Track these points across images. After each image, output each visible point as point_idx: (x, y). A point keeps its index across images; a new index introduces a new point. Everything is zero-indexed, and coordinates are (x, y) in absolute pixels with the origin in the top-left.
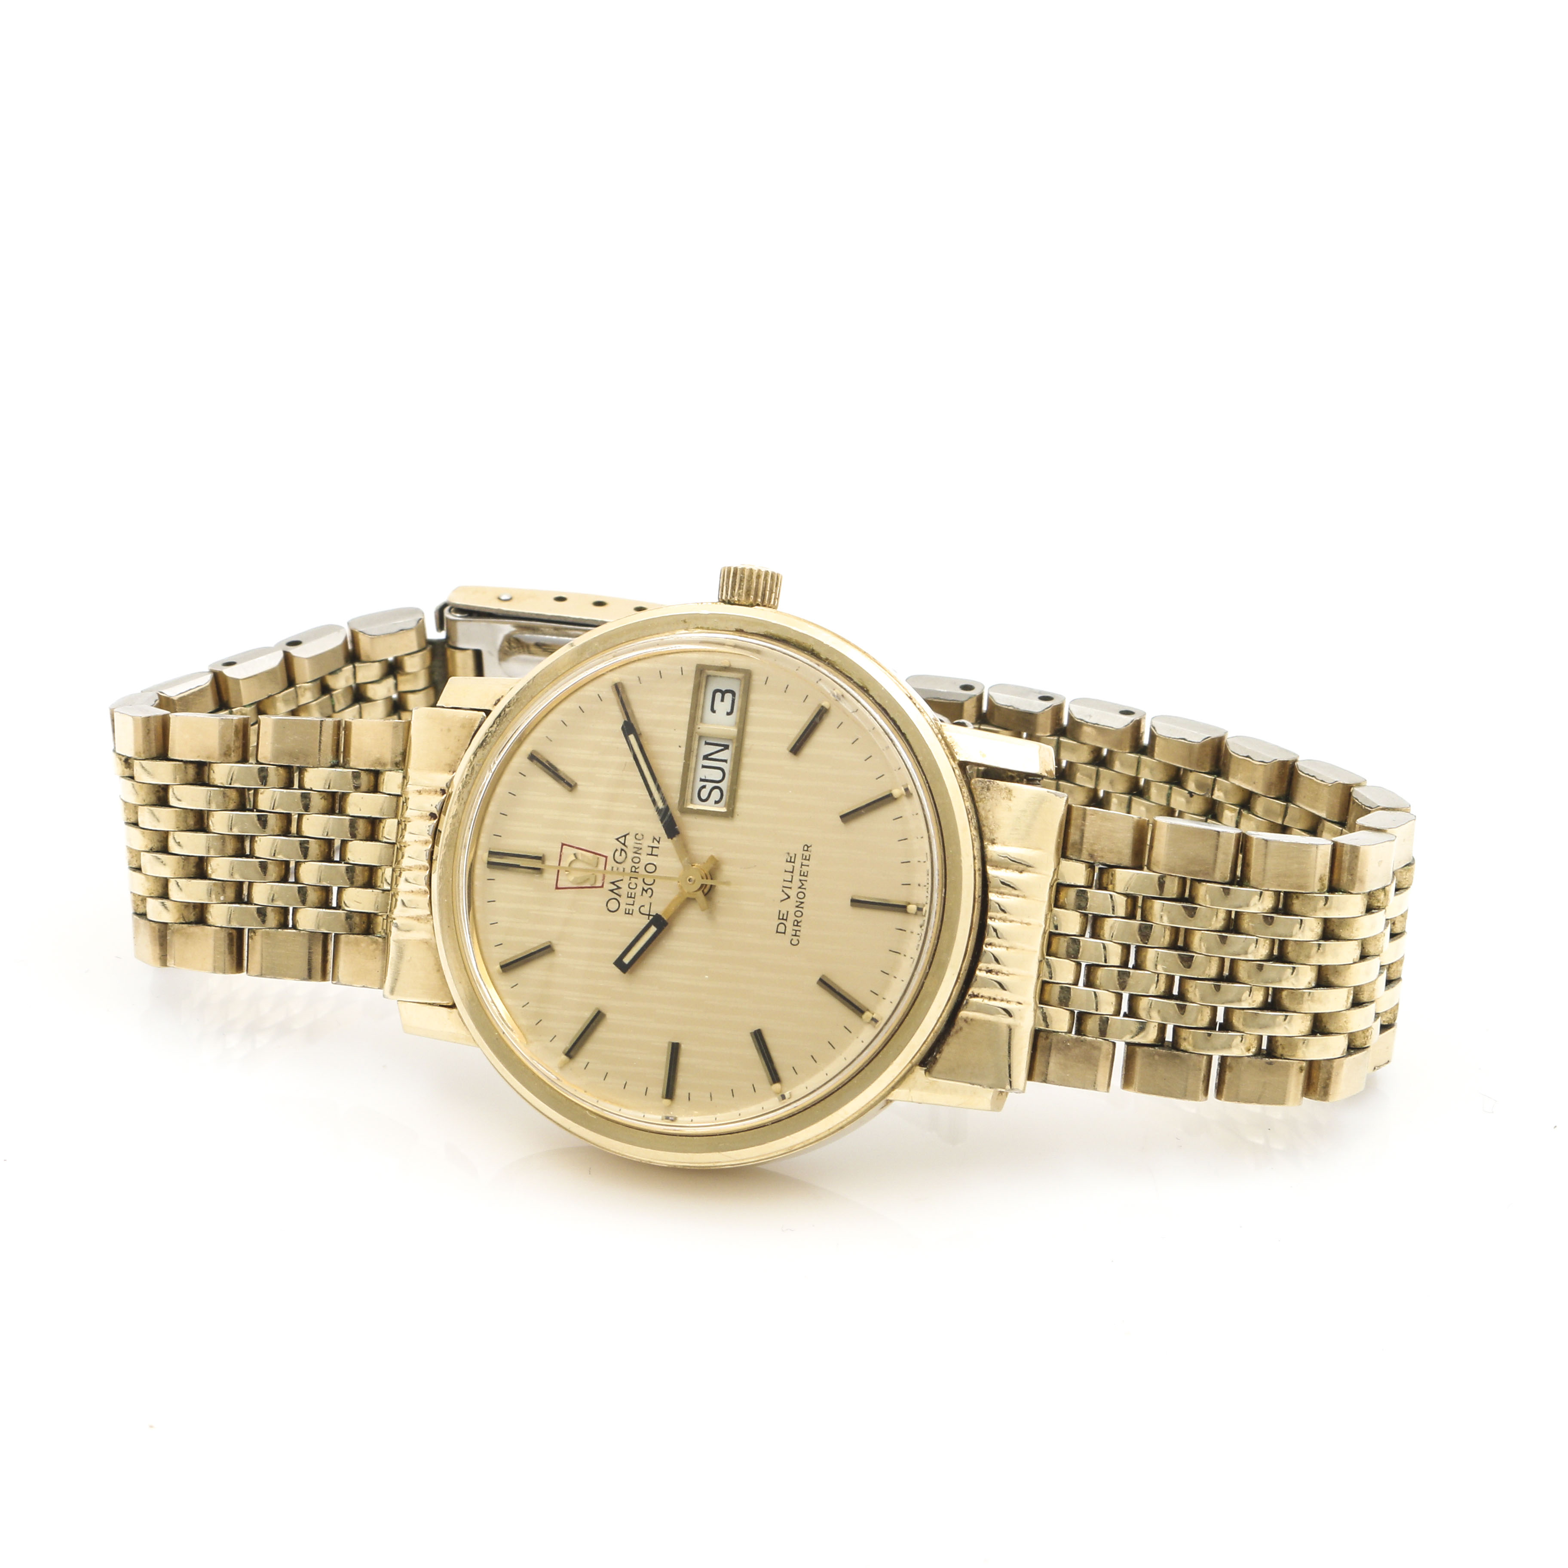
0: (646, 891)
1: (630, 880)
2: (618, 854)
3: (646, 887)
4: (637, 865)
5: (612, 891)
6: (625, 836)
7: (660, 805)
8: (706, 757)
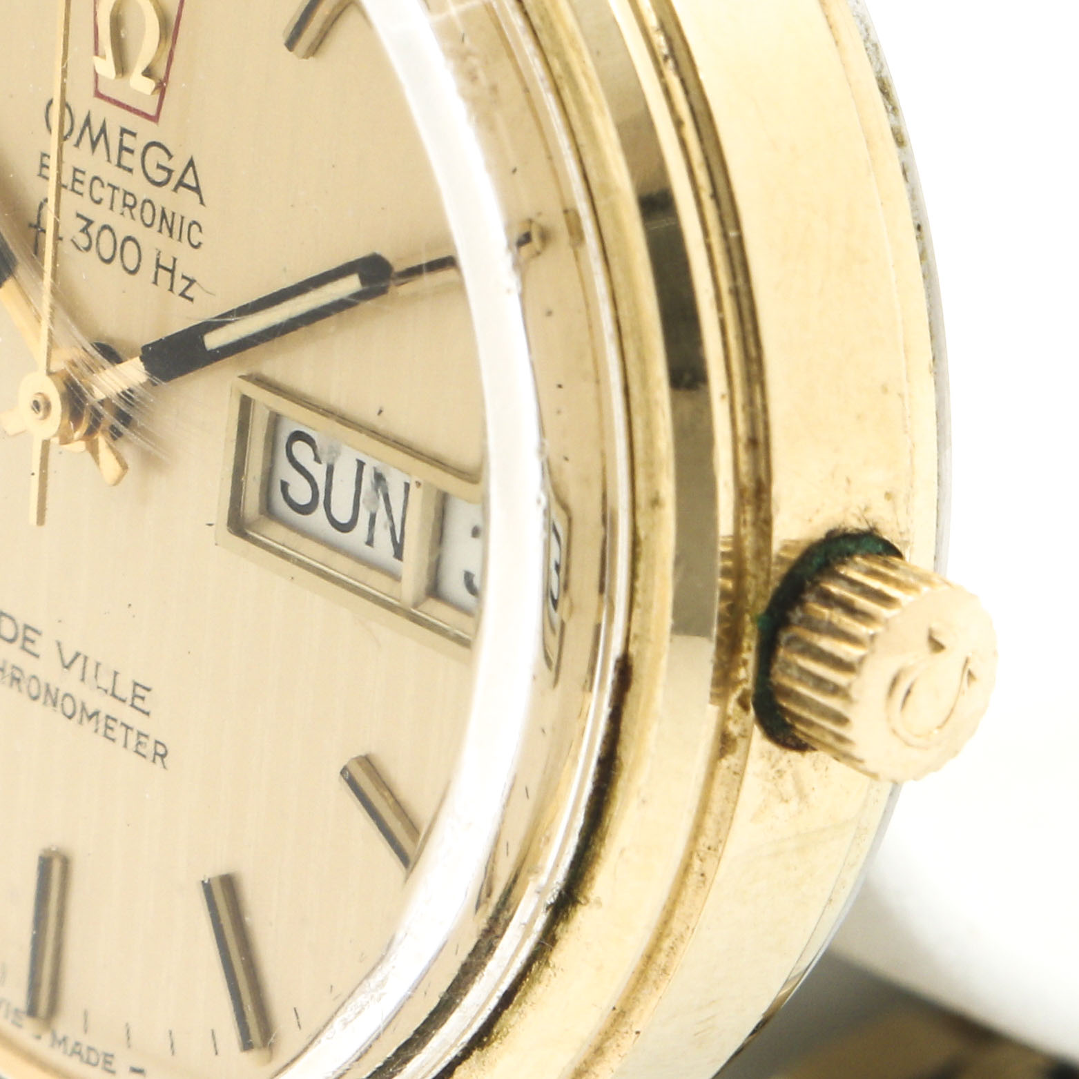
0: (84, 230)
1: (109, 185)
2: (164, 161)
3: (93, 230)
4: (136, 211)
5: (88, 122)
6: (197, 189)
7: (213, 340)
8: (379, 478)
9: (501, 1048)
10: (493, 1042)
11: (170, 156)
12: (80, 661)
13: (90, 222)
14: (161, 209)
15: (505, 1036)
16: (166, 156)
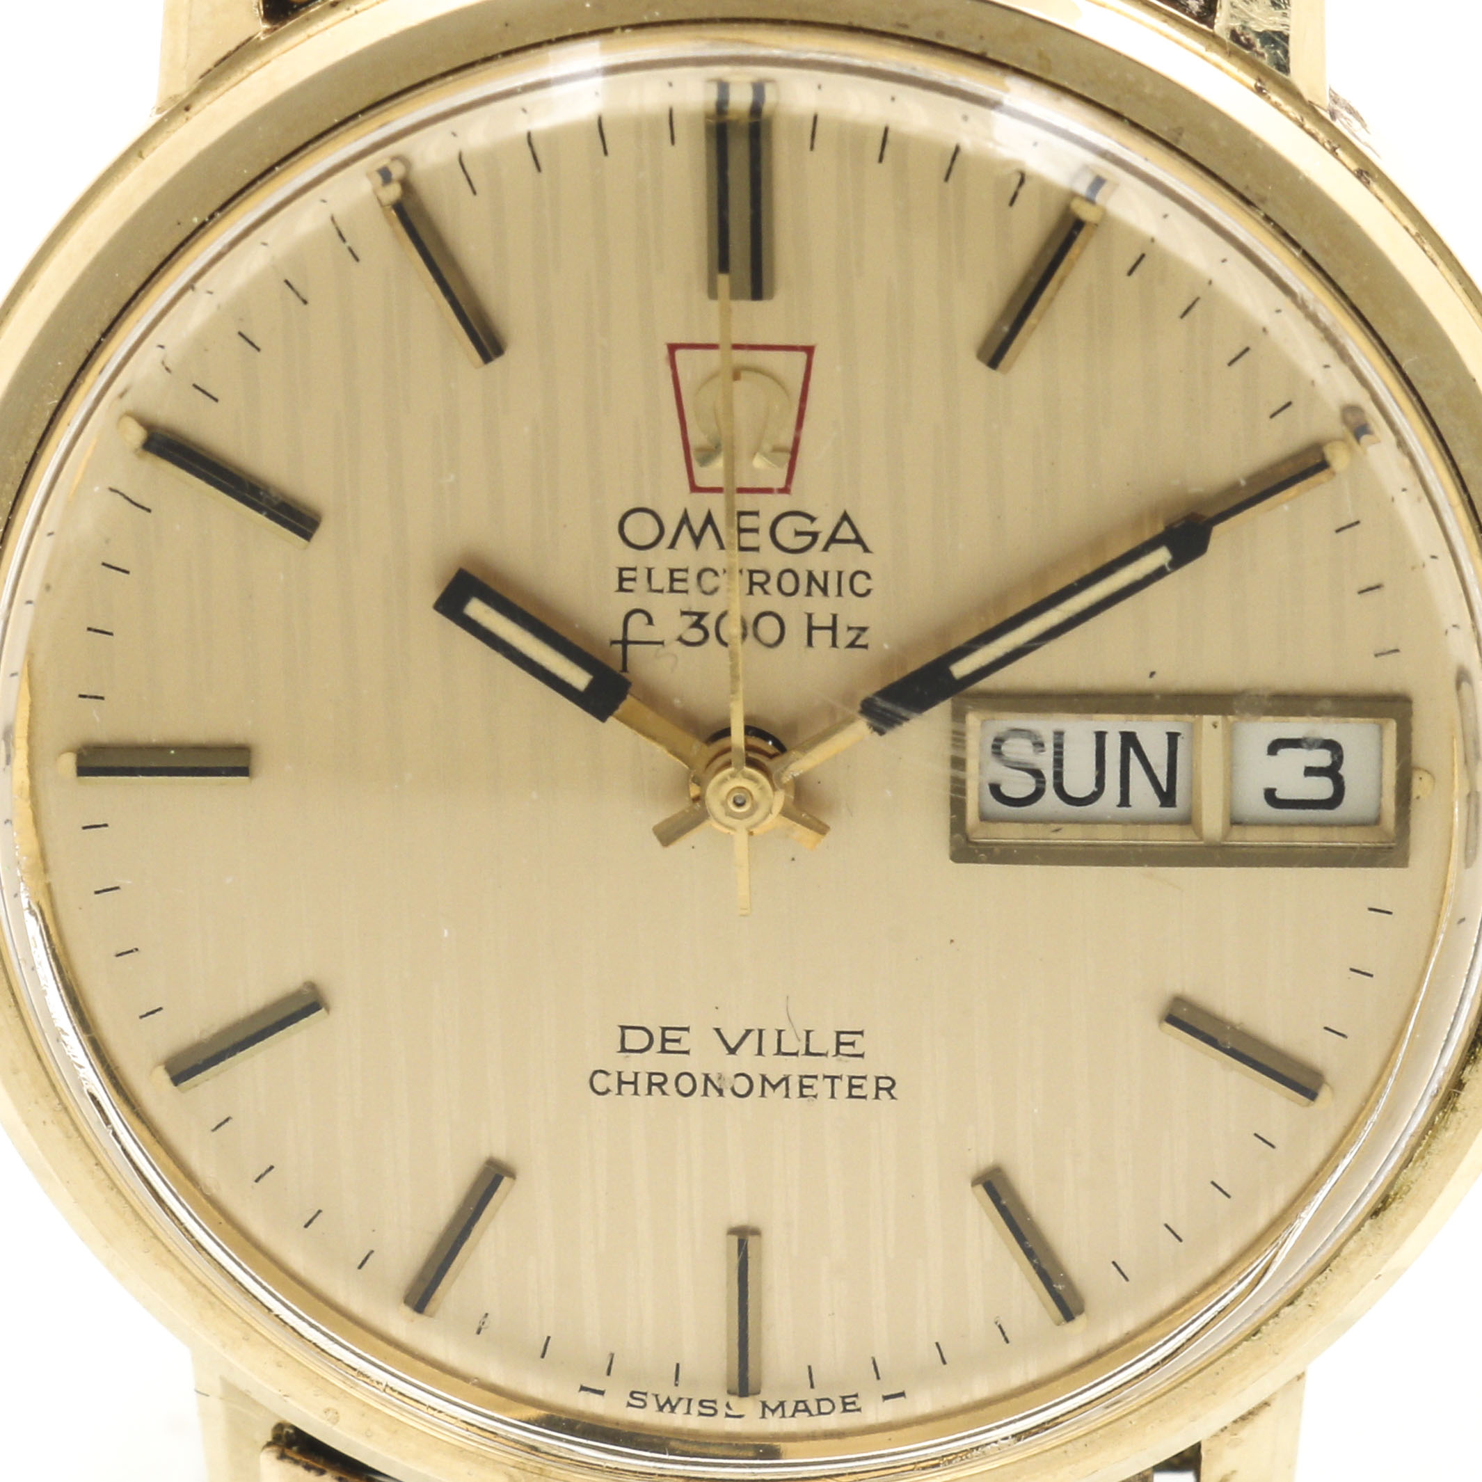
0: (697, 625)
1: (726, 571)
2: (804, 525)
3: (708, 623)
4: (771, 586)
5: (685, 520)
6: (858, 540)
8: (1130, 742)
9: (1402, 1206)
10: (1391, 1204)
11: (812, 519)
12: (754, 1037)
13: (701, 615)
14: (806, 574)
15: (1406, 1193)
16: (808, 521)
